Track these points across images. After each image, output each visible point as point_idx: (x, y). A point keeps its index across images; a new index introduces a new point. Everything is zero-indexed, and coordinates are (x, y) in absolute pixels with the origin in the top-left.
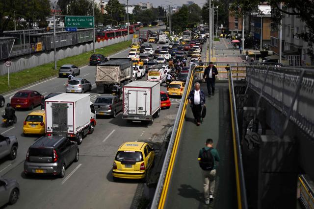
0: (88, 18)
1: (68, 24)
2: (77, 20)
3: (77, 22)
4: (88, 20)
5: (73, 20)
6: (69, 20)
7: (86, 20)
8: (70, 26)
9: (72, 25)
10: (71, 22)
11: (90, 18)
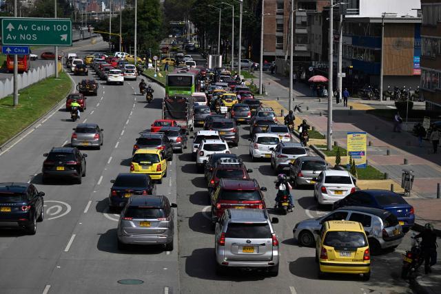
0: (57, 23)
1: (9, 37)
2: (29, 28)
3: (30, 31)
4: (57, 28)
5: (20, 27)
6: (10, 27)
7: (52, 28)
8: (13, 41)
9: (18, 40)
10: (15, 32)
11: (62, 23)
